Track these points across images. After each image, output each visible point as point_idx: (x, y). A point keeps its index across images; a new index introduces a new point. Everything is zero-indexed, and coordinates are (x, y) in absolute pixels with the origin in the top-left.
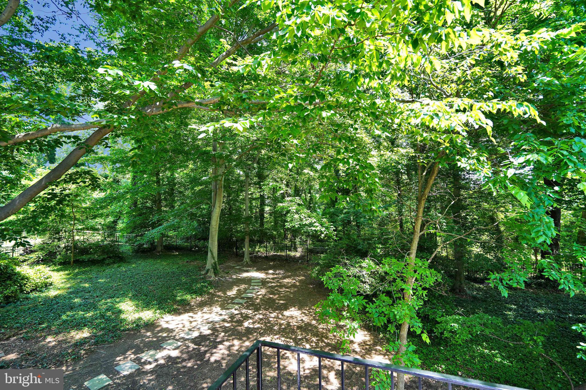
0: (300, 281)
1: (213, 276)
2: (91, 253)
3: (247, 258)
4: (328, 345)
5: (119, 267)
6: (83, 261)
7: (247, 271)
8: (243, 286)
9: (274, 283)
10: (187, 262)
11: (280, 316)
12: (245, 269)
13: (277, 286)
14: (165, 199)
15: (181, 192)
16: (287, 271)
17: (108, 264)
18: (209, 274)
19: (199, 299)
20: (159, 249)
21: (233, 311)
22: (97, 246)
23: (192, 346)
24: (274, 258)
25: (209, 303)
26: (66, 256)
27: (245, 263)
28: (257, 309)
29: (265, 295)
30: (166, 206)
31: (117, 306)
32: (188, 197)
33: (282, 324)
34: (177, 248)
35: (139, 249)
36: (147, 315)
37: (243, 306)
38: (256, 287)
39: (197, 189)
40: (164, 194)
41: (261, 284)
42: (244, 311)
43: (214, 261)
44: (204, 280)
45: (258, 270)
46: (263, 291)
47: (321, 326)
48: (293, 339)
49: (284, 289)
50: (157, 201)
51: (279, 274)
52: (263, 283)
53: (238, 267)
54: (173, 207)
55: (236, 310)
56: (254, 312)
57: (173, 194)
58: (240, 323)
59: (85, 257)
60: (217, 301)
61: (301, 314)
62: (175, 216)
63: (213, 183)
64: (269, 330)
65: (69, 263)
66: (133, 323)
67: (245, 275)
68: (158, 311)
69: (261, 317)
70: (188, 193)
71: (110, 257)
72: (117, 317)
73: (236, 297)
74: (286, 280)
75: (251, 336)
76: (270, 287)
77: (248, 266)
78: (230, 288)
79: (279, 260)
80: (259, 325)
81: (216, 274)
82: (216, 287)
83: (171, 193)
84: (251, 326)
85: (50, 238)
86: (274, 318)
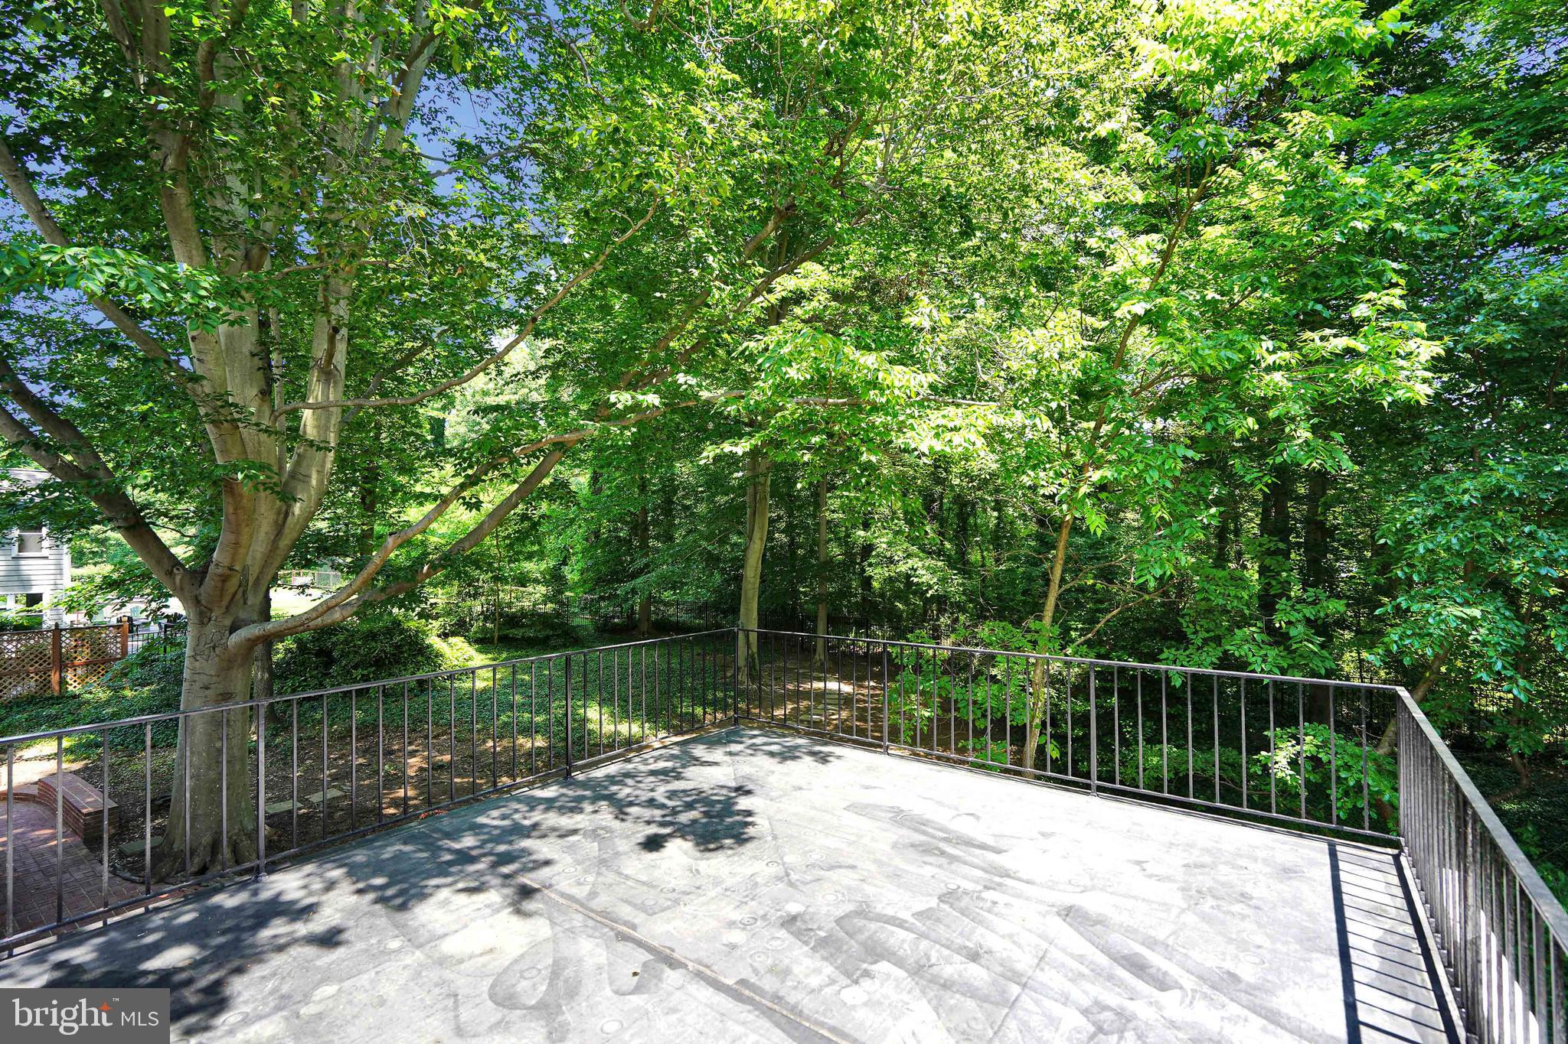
1: (747, 680)
2: (523, 626)
3: (820, 655)
5: (574, 652)
6: (514, 639)
7: (819, 678)
8: (805, 703)
9: (869, 702)
12: (816, 674)
14: (656, 522)
15: (686, 508)
18: (739, 678)
20: (644, 626)
22: (533, 615)
26: (484, 629)
27: (818, 664)
29: (846, 720)
30: (657, 538)
31: (580, 711)
32: (702, 519)
34: (679, 628)
35: (605, 625)
36: (630, 728)
38: (831, 707)
39: (721, 499)
40: (654, 510)
41: (842, 702)
43: (749, 652)
45: (844, 678)
46: (843, 714)
50: (639, 527)
51: (885, 688)
53: (801, 670)
54: (671, 538)
57: (671, 510)
59: (518, 633)
62: (675, 558)
63: (750, 490)
65: (492, 641)
66: (607, 736)
68: (647, 724)
70: (701, 509)
71: (558, 636)
72: (582, 726)
76: (859, 708)
77: (822, 669)
78: (780, 705)
81: (752, 679)
82: (751, 700)
83: (667, 507)
85: (459, 593)
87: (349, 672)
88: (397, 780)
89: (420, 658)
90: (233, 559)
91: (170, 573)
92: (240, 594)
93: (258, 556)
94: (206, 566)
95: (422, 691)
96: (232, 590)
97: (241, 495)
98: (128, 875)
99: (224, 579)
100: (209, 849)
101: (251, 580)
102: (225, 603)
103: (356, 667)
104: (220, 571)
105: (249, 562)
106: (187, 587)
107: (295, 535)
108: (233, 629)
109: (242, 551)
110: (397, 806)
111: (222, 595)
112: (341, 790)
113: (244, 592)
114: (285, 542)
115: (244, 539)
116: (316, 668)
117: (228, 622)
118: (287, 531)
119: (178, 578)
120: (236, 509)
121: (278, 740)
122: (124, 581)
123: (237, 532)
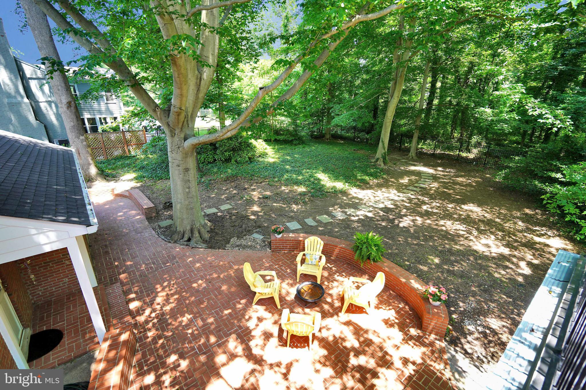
0: (476, 182)
1: (382, 164)
2: (283, 135)
3: (412, 153)
4: (516, 241)
5: (304, 147)
7: (414, 165)
8: (413, 178)
9: (446, 179)
10: (354, 150)
11: (458, 208)
12: (411, 162)
13: (449, 182)
16: (458, 170)
17: (296, 145)
18: (378, 163)
19: (375, 181)
20: (328, 136)
21: (409, 195)
23: (382, 213)
24: (441, 157)
25: (385, 185)
27: (411, 157)
28: (432, 197)
29: (439, 188)
31: (315, 175)
33: (462, 215)
34: (341, 138)
35: (313, 135)
36: (340, 185)
37: (418, 193)
38: (427, 180)
41: (432, 178)
42: (420, 197)
43: (384, 151)
44: (375, 166)
46: (435, 185)
47: (507, 225)
48: (475, 228)
49: (458, 187)
51: (449, 172)
52: (435, 178)
53: (404, 160)
55: (412, 195)
56: (430, 200)
58: (420, 206)
59: (281, 138)
60: (392, 185)
61: (482, 211)
64: (449, 216)
65: (270, 140)
66: (332, 189)
67: (413, 168)
68: (347, 184)
69: (438, 205)
71: (296, 140)
72: (319, 183)
73: (410, 186)
74: (460, 179)
75: (431, 217)
76: (442, 182)
77: (413, 160)
78: (402, 178)
79: (448, 159)
80: (436, 211)
81: (385, 163)
82: (388, 174)
84: (430, 210)
86: (452, 208)
87: (223, 153)
88: (250, 202)
89: (248, 148)
90: (181, 104)
91: (155, 111)
92: (185, 122)
93: (191, 102)
94: (169, 107)
95: (251, 162)
96: (182, 120)
97: (180, 66)
98: (163, 237)
99: (179, 114)
100: (190, 231)
101: (189, 115)
102: (180, 126)
103: (226, 151)
104: (176, 110)
105: (187, 105)
106: (163, 118)
107: (205, 91)
108: (185, 139)
109: (184, 99)
110: (254, 215)
111: (178, 123)
112: (231, 205)
113: (187, 121)
114: (201, 95)
115: (184, 91)
116: (211, 151)
117: (182, 136)
118: (201, 88)
119: (159, 113)
120: (179, 75)
121: (203, 180)
122: (139, 113)
123: (181, 88)
